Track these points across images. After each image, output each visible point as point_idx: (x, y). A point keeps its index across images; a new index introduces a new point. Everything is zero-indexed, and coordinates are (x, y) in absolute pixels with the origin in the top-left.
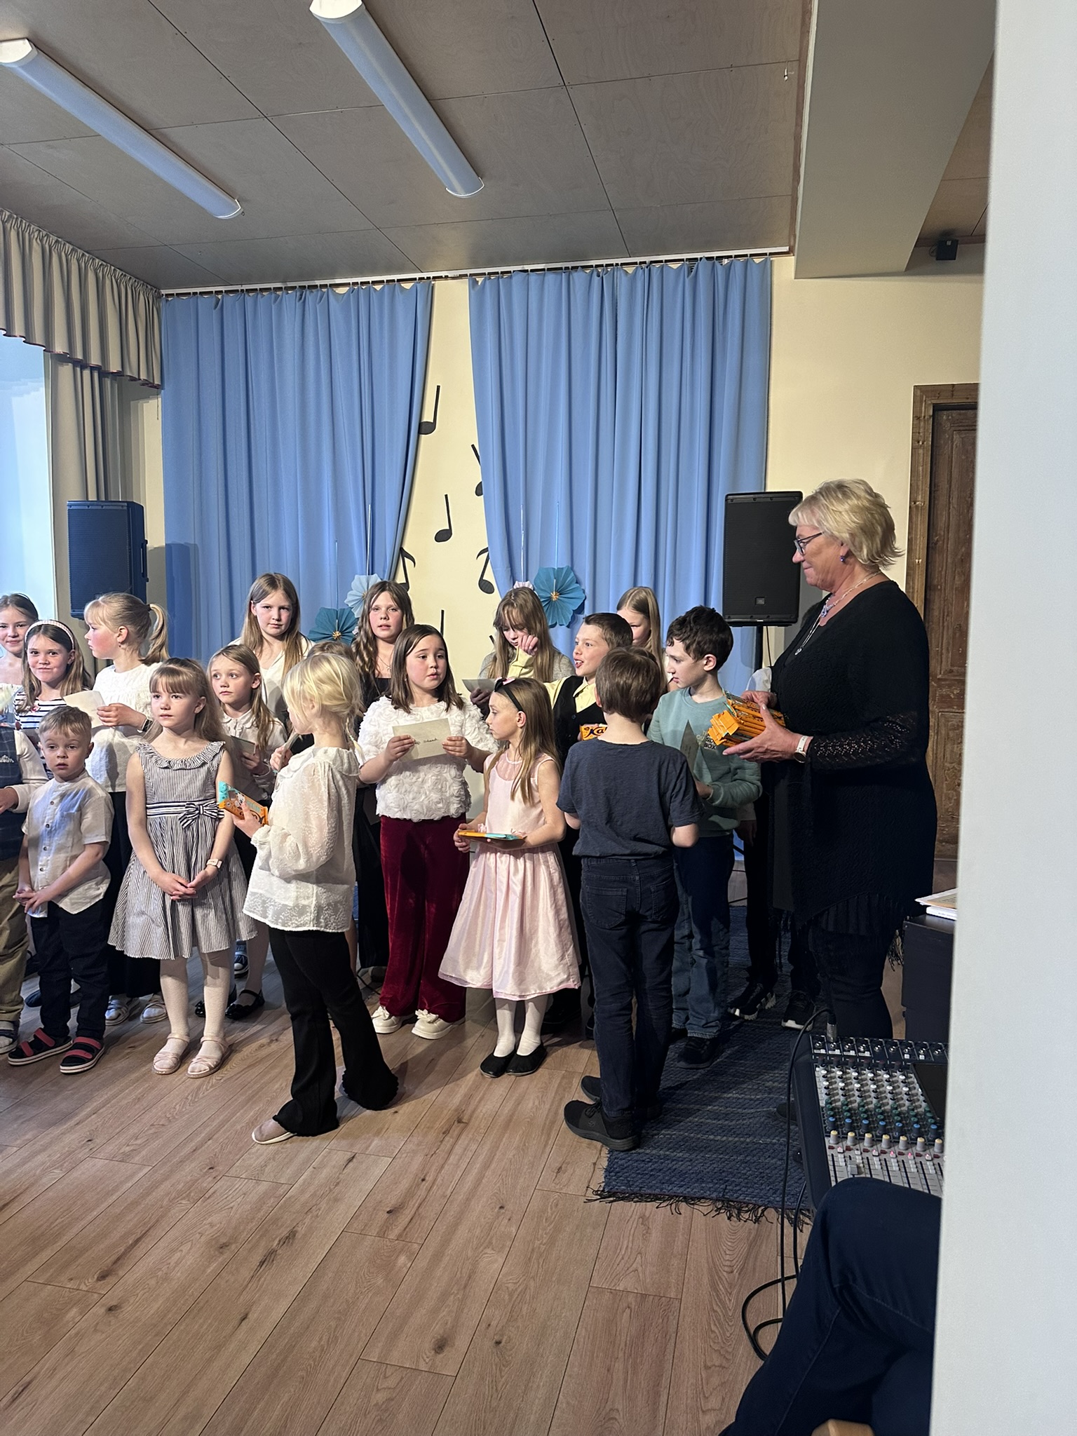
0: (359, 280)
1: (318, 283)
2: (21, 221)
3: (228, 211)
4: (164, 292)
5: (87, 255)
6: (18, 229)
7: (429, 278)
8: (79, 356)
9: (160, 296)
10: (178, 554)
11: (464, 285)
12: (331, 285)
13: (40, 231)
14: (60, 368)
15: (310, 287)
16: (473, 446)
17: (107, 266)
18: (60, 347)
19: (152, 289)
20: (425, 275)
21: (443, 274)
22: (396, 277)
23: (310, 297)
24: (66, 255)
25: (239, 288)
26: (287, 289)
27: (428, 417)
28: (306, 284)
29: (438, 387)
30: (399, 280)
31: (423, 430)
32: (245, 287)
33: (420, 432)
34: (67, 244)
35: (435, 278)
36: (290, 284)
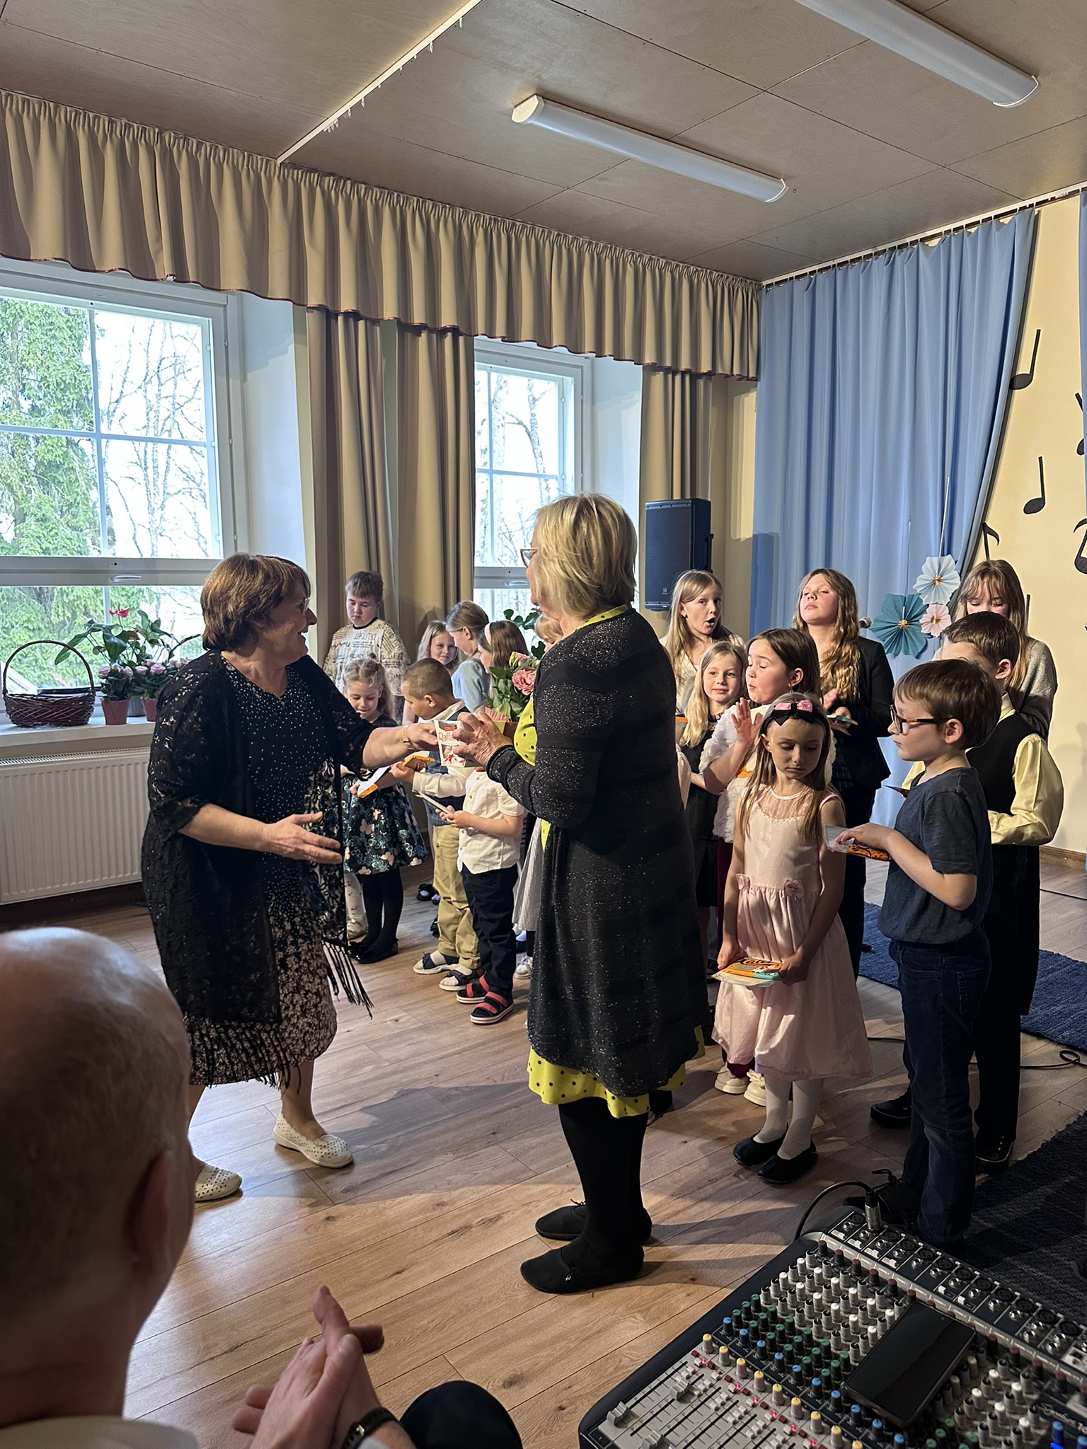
0: (951, 227)
1: (908, 240)
2: (616, 249)
3: (772, 193)
4: (765, 283)
5: (681, 265)
6: (612, 257)
7: (1031, 206)
8: (668, 363)
9: (761, 288)
10: (764, 545)
11: (1076, 201)
12: (922, 240)
13: (633, 254)
14: (653, 377)
15: (900, 247)
16: (1077, 396)
17: (702, 270)
18: (649, 358)
19: (751, 283)
20: (1027, 203)
21: (1048, 196)
22: (992, 214)
23: (899, 258)
24: (660, 271)
25: (831, 263)
26: (877, 254)
27: (1023, 369)
28: (896, 244)
29: (1039, 332)
30: (996, 217)
31: (1016, 386)
32: (837, 262)
33: (1012, 386)
34: (661, 260)
35: (1039, 204)
36: (880, 249)
